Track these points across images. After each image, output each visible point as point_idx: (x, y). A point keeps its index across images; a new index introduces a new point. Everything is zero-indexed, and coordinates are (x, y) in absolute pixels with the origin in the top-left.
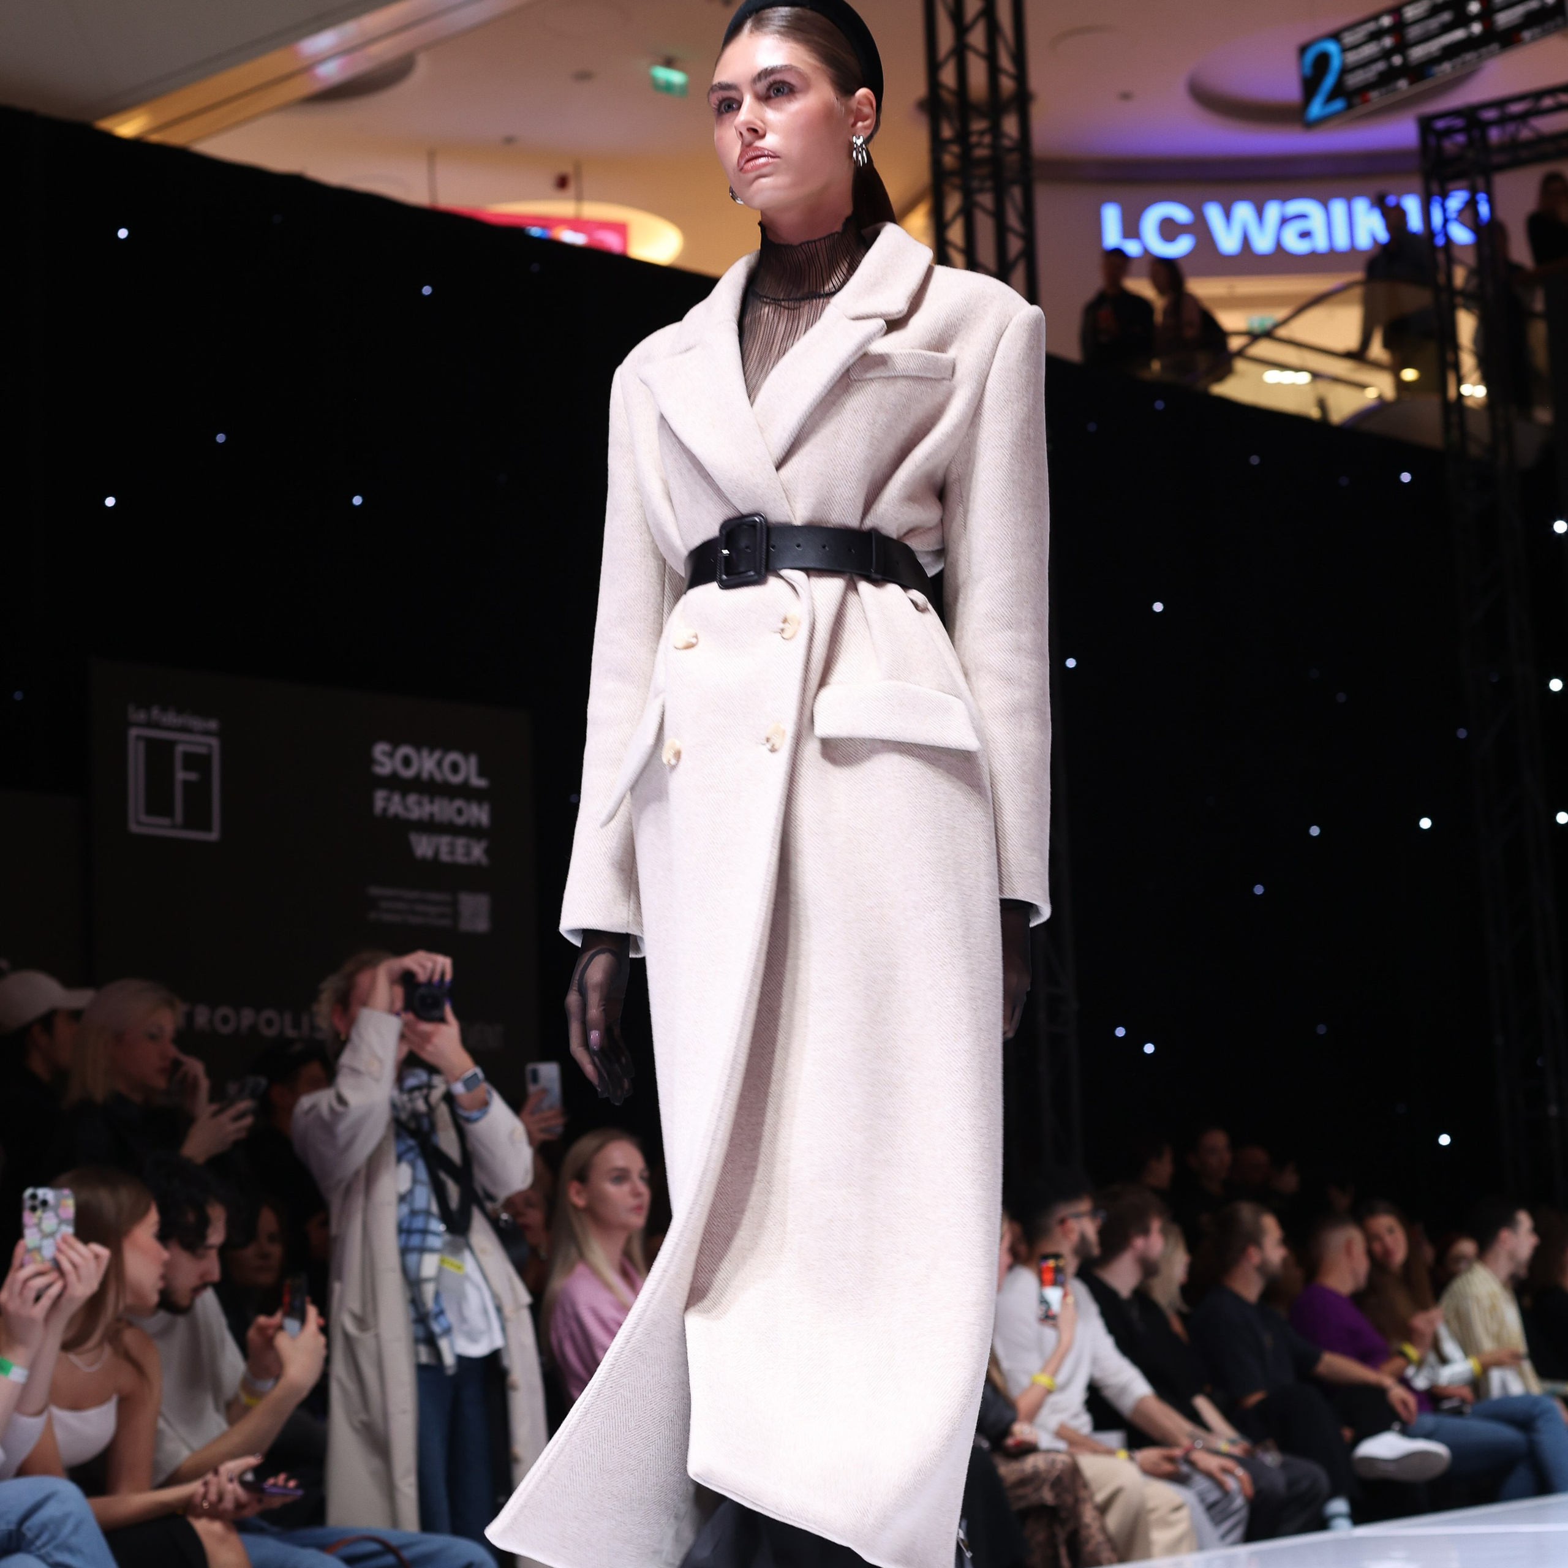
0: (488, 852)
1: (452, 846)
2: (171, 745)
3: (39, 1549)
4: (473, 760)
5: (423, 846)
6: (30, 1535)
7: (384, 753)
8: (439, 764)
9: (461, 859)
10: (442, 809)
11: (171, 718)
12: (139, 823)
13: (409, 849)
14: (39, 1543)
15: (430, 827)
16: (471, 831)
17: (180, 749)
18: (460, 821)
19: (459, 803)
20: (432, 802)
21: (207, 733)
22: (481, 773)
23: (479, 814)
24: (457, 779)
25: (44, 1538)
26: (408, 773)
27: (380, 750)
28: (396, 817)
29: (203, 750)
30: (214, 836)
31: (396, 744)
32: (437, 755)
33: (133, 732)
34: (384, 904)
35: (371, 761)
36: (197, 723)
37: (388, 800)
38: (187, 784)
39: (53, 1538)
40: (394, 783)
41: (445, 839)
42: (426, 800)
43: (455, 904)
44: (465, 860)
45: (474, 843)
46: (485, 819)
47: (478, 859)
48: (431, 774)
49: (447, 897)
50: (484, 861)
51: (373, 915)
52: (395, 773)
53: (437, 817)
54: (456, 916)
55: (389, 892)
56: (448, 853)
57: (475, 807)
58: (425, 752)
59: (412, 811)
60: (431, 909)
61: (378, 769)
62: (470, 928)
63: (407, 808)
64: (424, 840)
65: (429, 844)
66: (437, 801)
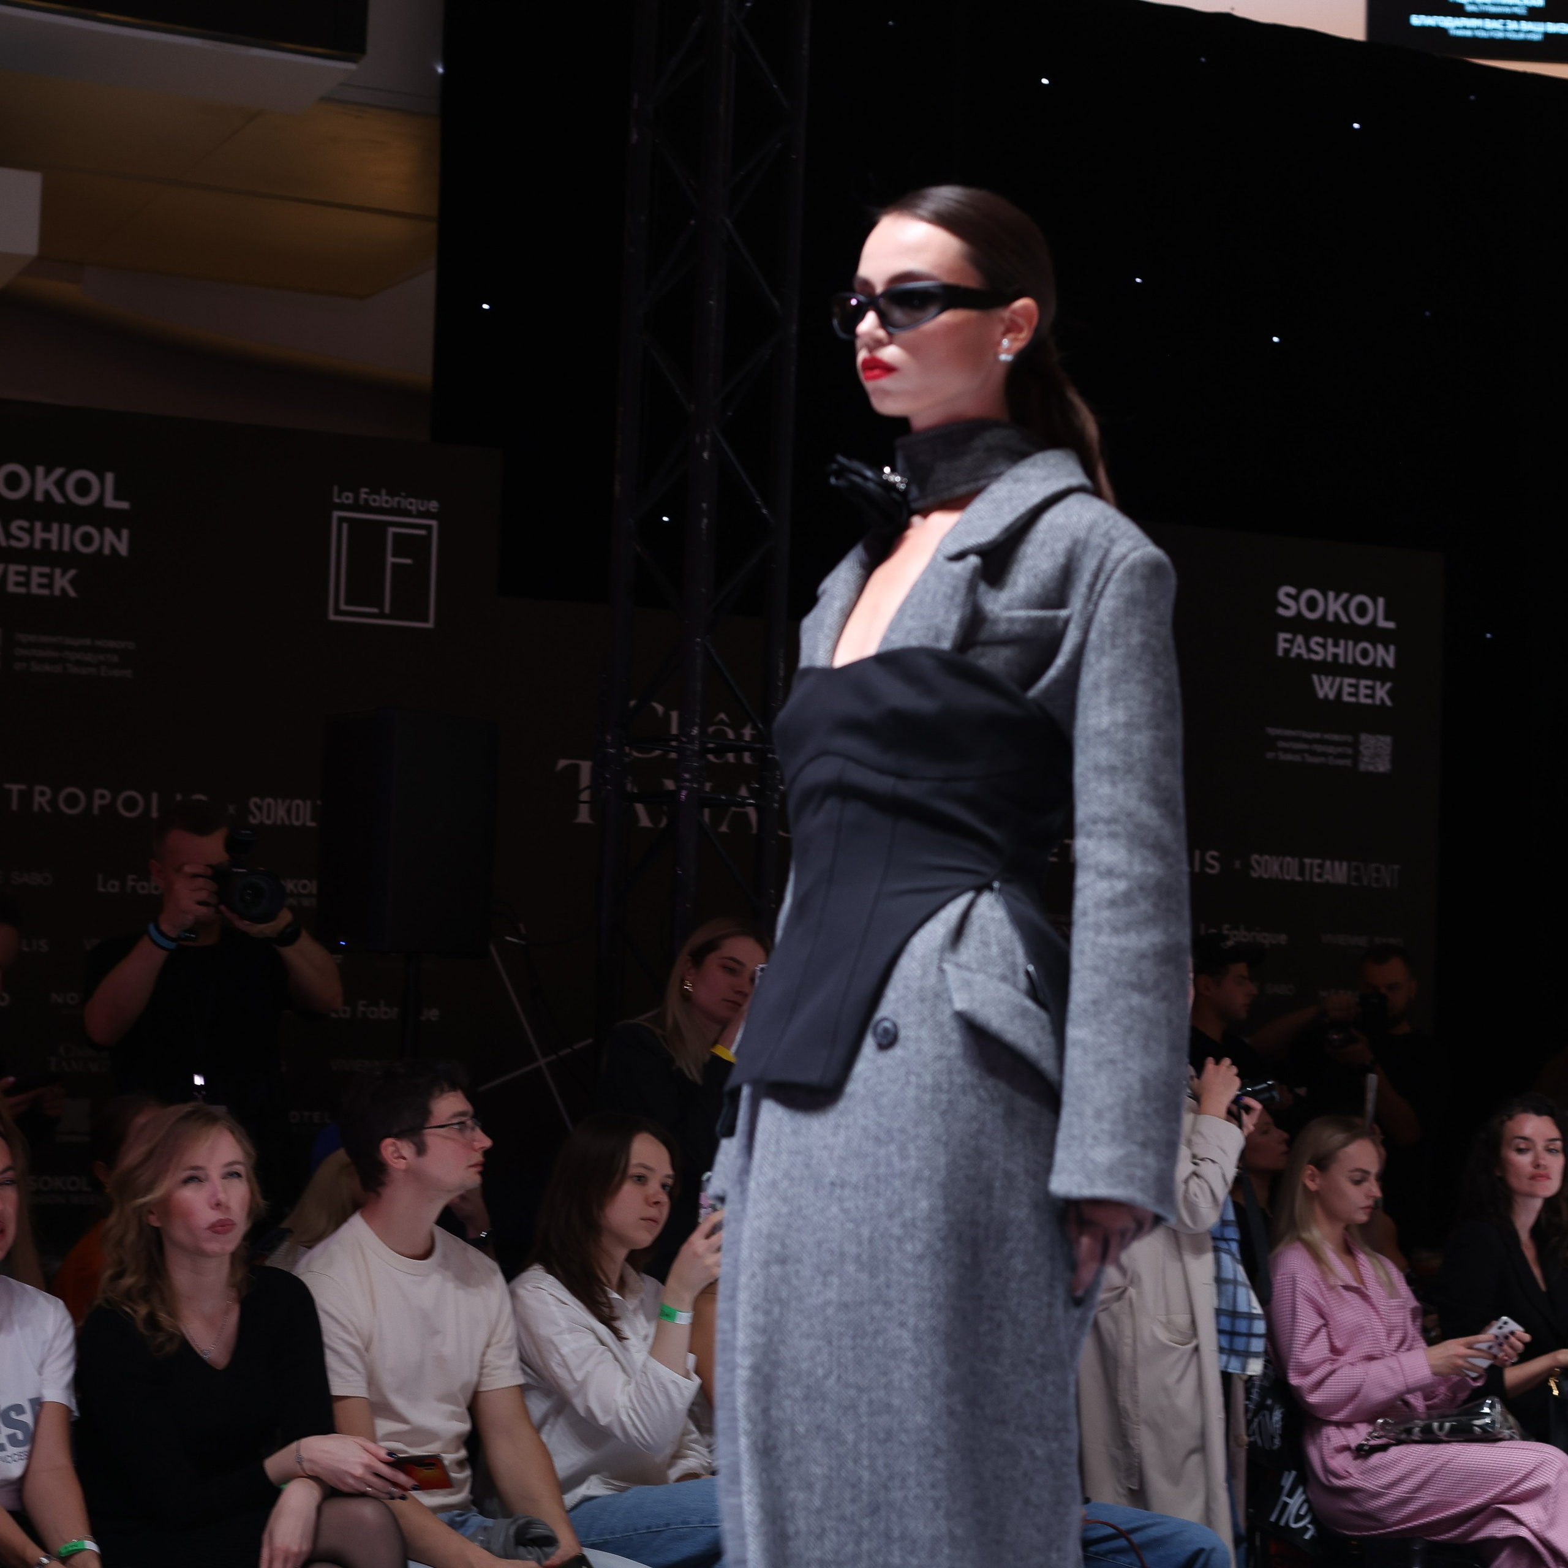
0: (1389, 693)
1: (1356, 686)
4: (1381, 601)
5: (1325, 688)
7: (1288, 595)
8: (1345, 607)
9: (1363, 700)
10: (1347, 651)
13: (1310, 690)
15: (1334, 668)
16: (1376, 673)
18: (1365, 663)
19: (1364, 645)
20: (1336, 645)
22: (1389, 615)
23: (1384, 655)
24: (1363, 621)
26: (1313, 616)
27: (1284, 592)
28: (1299, 657)
31: (1302, 586)
34: (1282, 744)
35: (1274, 603)
37: (1291, 641)
40: (1298, 625)
41: (1348, 681)
42: (1330, 641)
43: (1355, 745)
44: (1369, 701)
45: (1378, 684)
46: (1391, 662)
47: (1382, 700)
48: (1336, 615)
49: (1349, 738)
50: (1388, 703)
51: (1270, 755)
52: (1299, 614)
53: (1341, 660)
54: (1356, 756)
55: (1288, 733)
56: (1350, 694)
57: (1380, 649)
58: (1331, 595)
59: (1316, 653)
60: (1330, 750)
61: (1281, 611)
62: (1371, 768)
63: (1310, 650)
64: (1327, 682)
65: (1331, 686)
66: (1342, 642)
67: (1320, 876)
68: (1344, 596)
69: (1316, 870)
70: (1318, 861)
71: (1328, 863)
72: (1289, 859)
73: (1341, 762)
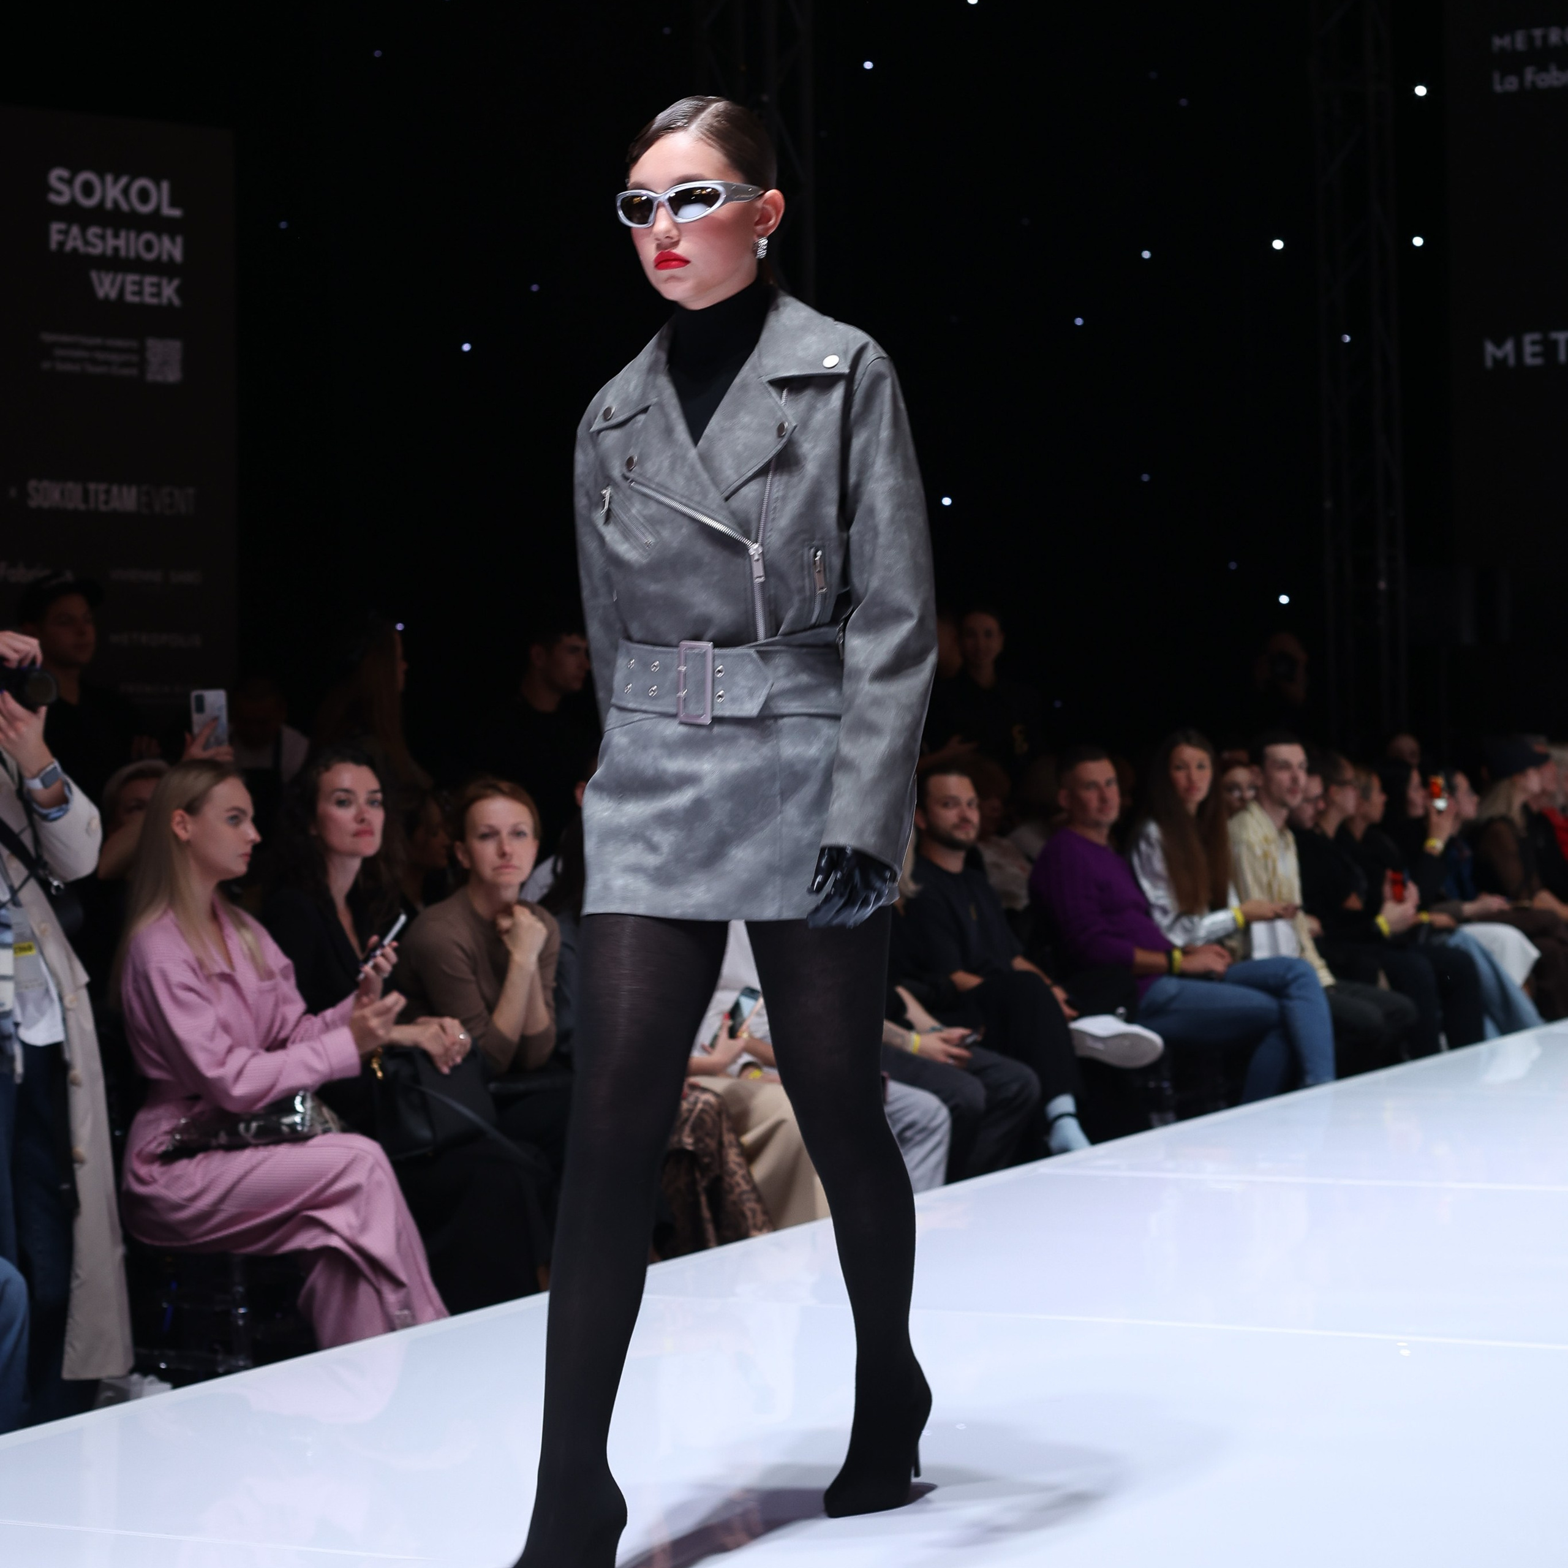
0: (179, 291)
1: (140, 284)
4: (165, 186)
5: (105, 286)
7: (61, 179)
8: (126, 191)
9: (149, 300)
10: (129, 244)
13: (89, 289)
15: (115, 263)
16: (162, 268)
18: (150, 256)
19: (148, 236)
20: (116, 236)
22: (174, 201)
23: (172, 248)
24: (146, 209)
26: (90, 203)
27: (56, 176)
28: (75, 250)
31: (75, 166)
34: (59, 352)
35: (46, 189)
37: (66, 233)
40: (73, 214)
41: (131, 278)
42: (109, 233)
43: (141, 351)
44: (154, 301)
45: (165, 282)
46: (178, 254)
47: (170, 300)
48: (116, 203)
49: (133, 344)
50: (177, 302)
51: (46, 365)
52: (73, 202)
53: (123, 253)
54: (142, 364)
55: (65, 338)
56: (134, 293)
57: (166, 241)
58: (109, 178)
59: (94, 246)
60: (114, 357)
61: (53, 198)
62: (159, 378)
63: (87, 243)
64: (107, 279)
65: (113, 283)
66: (123, 234)
67: (107, 502)
68: (124, 181)
69: (102, 497)
70: (102, 487)
71: (115, 489)
72: (70, 485)
73: (126, 372)
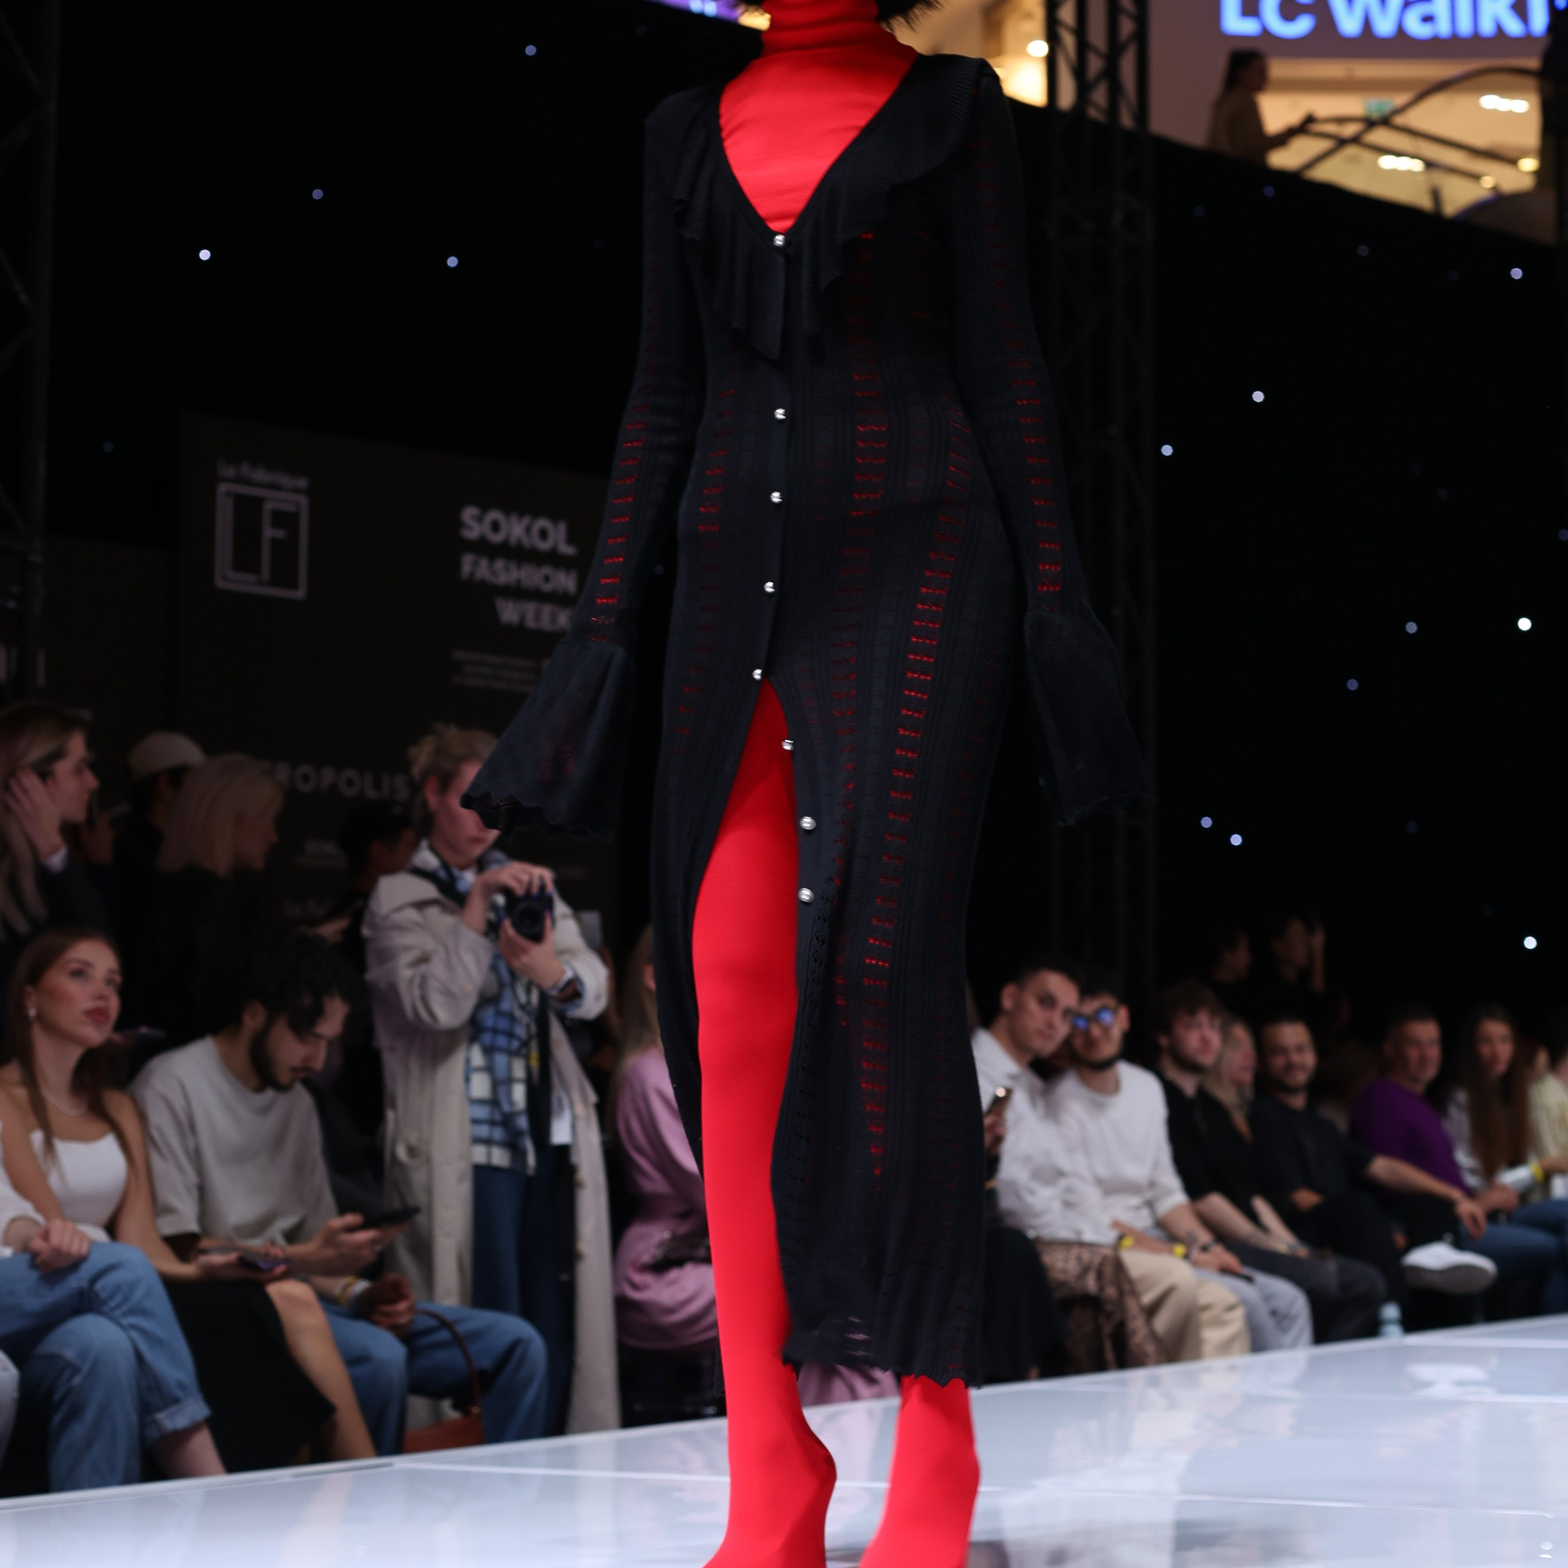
1: (538, 611)
2: (258, 502)
3: (113, 1309)
4: (562, 527)
5: (509, 612)
6: (103, 1295)
7: (473, 517)
8: (528, 530)
9: (546, 624)
10: (529, 576)
11: (260, 475)
12: (225, 578)
13: (494, 614)
14: (112, 1304)
15: (518, 593)
16: (560, 599)
17: (268, 506)
18: (547, 588)
19: (546, 570)
20: (519, 568)
21: (296, 491)
22: (570, 540)
23: (565, 581)
24: (545, 546)
25: (118, 1299)
26: (497, 538)
27: (469, 514)
28: (483, 582)
29: (290, 508)
30: (300, 594)
31: (485, 506)
32: (526, 520)
33: (223, 488)
34: (468, 669)
35: (459, 524)
36: (285, 480)
37: (475, 564)
38: (274, 542)
39: (126, 1299)
40: (482, 547)
41: (531, 606)
42: (513, 565)
44: (550, 627)
45: (560, 610)
46: (571, 587)
48: (519, 540)
49: (531, 664)
51: (457, 679)
52: (483, 537)
53: (524, 583)
55: (473, 657)
56: (534, 620)
57: (562, 575)
58: (514, 518)
59: (499, 577)
60: (515, 675)
61: (466, 533)
63: (494, 573)
64: (510, 606)
65: (515, 610)
66: (524, 567)
73: (524, 688)
